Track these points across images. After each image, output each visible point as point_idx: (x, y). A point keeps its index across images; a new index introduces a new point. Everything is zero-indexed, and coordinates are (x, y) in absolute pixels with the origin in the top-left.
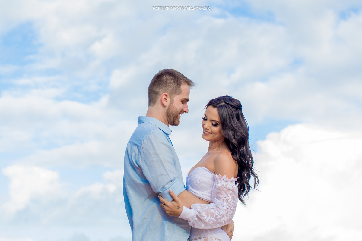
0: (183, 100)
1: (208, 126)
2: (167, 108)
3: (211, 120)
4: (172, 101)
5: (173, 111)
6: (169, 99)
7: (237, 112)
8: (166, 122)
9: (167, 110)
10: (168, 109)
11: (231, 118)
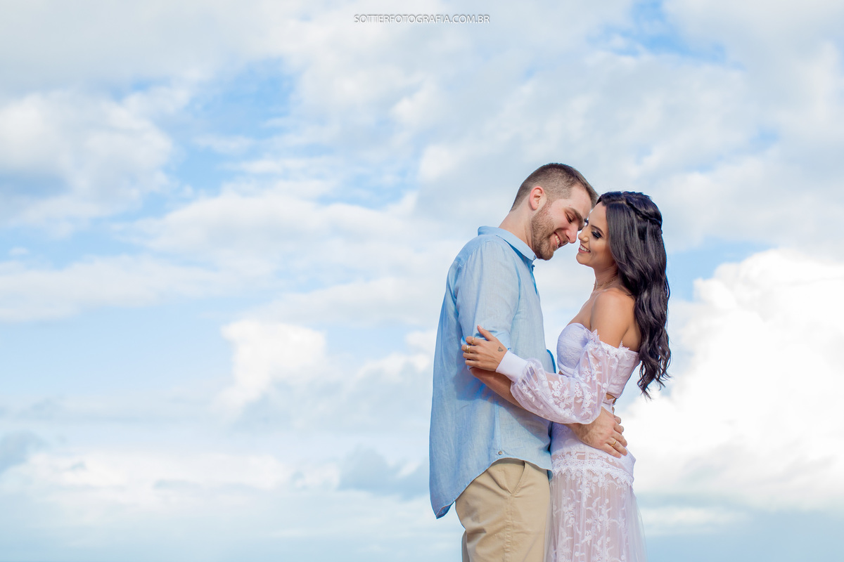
0: (570, 211)
1: (586, 236)
2: (535, 213)
3: (593, 227)
4: (549, 203)
5: (543, 222)
6: (543, 201)
7: (643, 225)
8: (528, 241)
9: (535, 217)
10: (538, 215)
11: (628, 232)
